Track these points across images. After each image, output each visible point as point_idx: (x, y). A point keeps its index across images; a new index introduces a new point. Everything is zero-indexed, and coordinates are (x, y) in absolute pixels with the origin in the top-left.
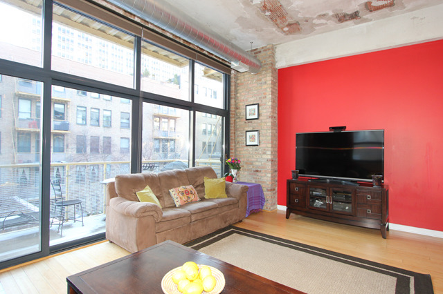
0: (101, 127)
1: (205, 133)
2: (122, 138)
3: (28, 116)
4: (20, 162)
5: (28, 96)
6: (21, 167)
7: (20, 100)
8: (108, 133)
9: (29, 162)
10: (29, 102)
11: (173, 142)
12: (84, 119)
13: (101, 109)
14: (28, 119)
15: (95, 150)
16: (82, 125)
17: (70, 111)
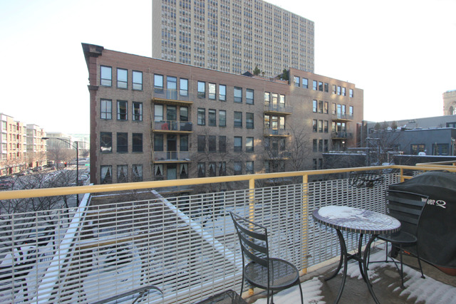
0: (218, 127)
1: (316, 130)
2: (235, 137)
3: (161, 119)
4: (156, 159)
5: (161, 101)
6: (157, 164)
7: (156, 106)
8: (224, 132)
9: (162, 159)
10: (161, 106)
11: (282, 140)
12: (204, 120)
13: (217, 110)
14: (161, 122)
15: (212, 149)
16: (201, 125)
17: (192, 114)
